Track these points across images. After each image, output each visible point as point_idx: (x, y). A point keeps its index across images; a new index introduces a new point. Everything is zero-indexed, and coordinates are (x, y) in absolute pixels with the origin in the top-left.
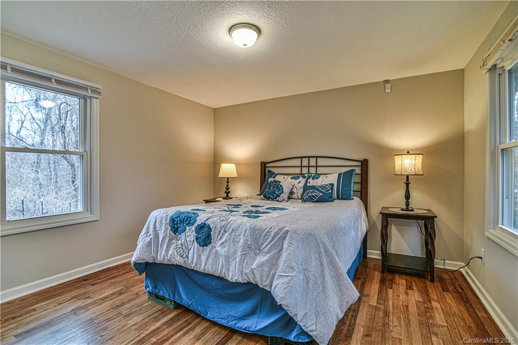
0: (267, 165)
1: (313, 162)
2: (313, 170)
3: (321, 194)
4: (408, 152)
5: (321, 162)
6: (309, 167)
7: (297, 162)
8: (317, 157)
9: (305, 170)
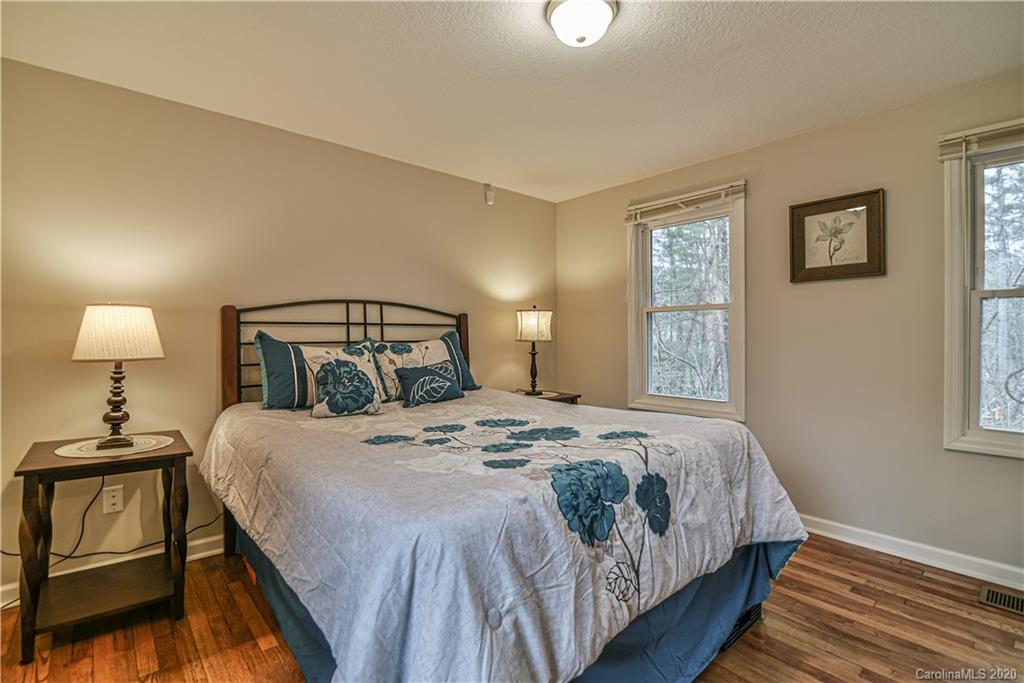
0: (244, 317)
1: (373, 313)
2: (374, 333)
3: (449, 384)
4: (535, 307)
5: (391, 315)
6: (365, 324)
7: (337, 313)
8: (381, 304)
9: (356, 334)
